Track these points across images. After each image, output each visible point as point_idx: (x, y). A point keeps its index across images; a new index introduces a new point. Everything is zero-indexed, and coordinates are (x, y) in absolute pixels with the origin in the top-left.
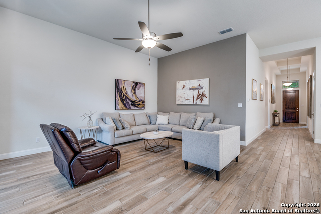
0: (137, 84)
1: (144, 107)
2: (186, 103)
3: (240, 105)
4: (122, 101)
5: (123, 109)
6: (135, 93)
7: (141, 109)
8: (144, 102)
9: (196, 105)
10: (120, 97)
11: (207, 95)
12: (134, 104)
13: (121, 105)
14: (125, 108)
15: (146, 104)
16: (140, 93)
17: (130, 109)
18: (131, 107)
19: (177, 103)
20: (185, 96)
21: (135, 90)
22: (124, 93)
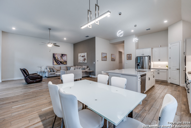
0: (63, 55)
1: (66, 64)
2: (81, 62)
3: (94, 63)
4: (56, 61)
5: (56, 65)
6: (62, 58)
7: (65, 64)
8: (66, 62)
9: (83, 63)
10: (55, 60)
11: (86, 59)
12: (61, 63)
13: (55, 63)
14: (57, 64)
15: (67, 62)
16: (64, 58)
17: (59, 64)
18: (60, 64)
19: (79, 62)
20: (81, 59)
21: (62, 57)
22: (57, 58)
